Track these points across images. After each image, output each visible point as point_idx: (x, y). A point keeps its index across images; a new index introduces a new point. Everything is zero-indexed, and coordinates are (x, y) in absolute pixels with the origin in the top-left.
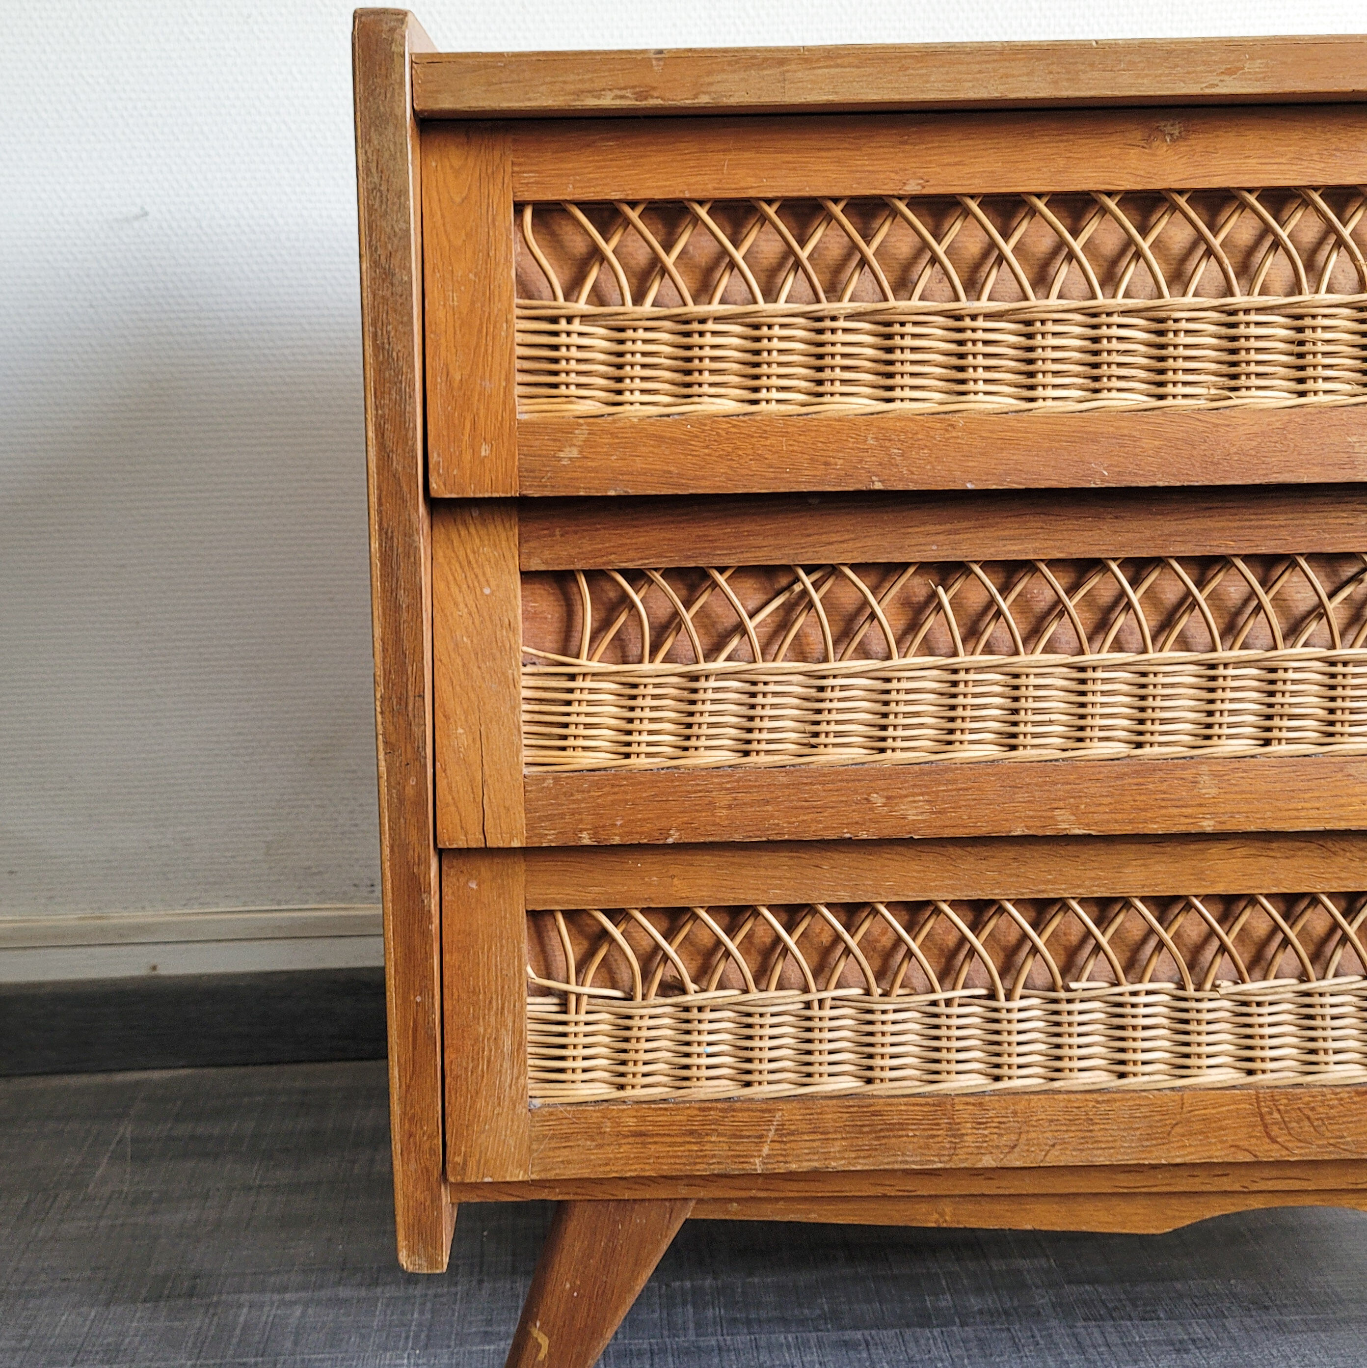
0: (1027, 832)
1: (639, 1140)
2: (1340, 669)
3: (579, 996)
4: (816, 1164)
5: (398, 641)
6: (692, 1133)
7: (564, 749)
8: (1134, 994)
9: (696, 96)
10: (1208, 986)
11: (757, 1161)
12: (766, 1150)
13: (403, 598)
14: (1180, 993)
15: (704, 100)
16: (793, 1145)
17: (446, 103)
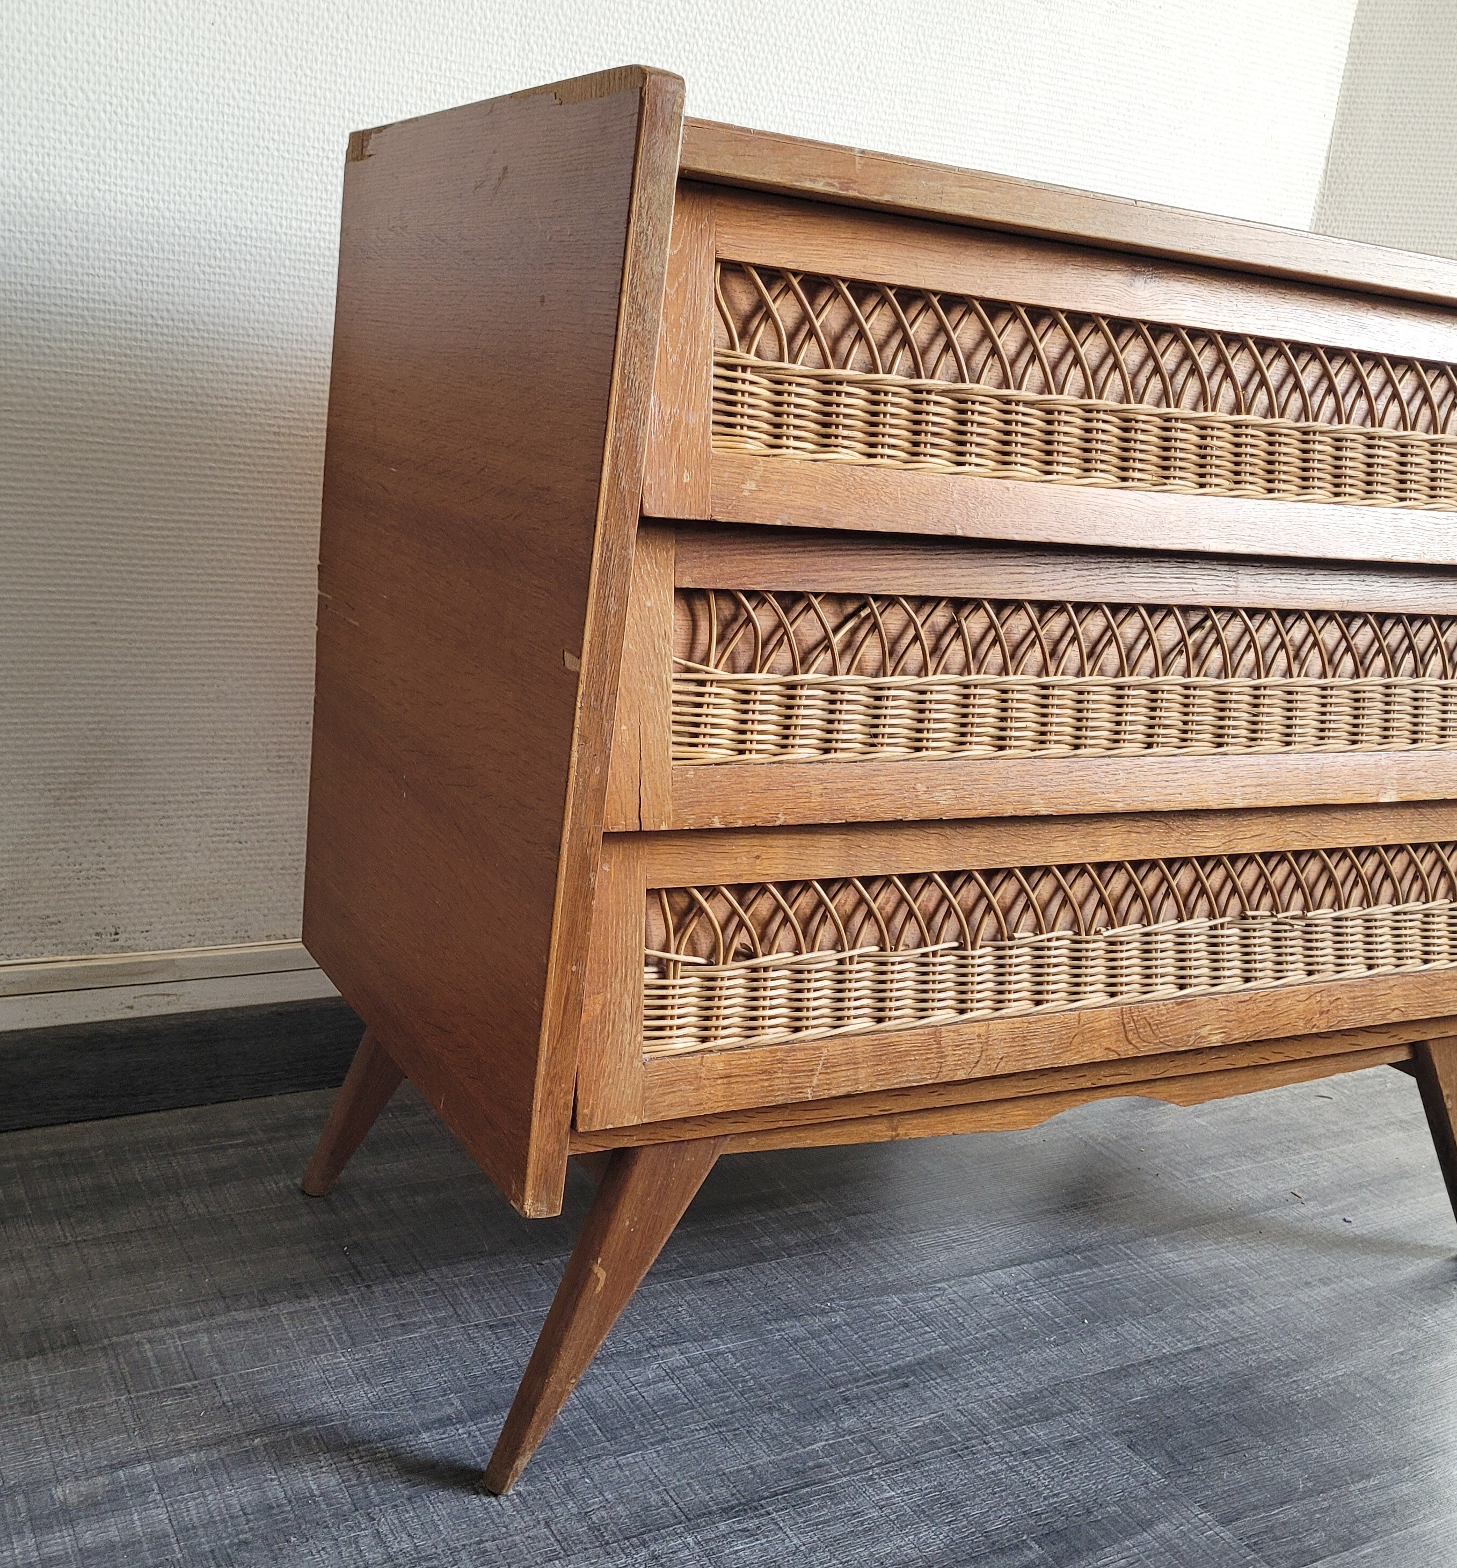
0: (1014, 813)
1: (725, 1081)
2: (1192, 692)
3: (676, 962)
4: (849, 1089)
5: (603, 644)
6: (764, 1072)
7: (695, 745)
8: (1049, 940)
9: (882, 194)
10: (1093, 932)
11: (809, 1090)
12: (815, 1081)
13: (613, 606)
14: (1077, 938)
15: (886, 198)
16: (834, 1075)
17: (702, 165)
